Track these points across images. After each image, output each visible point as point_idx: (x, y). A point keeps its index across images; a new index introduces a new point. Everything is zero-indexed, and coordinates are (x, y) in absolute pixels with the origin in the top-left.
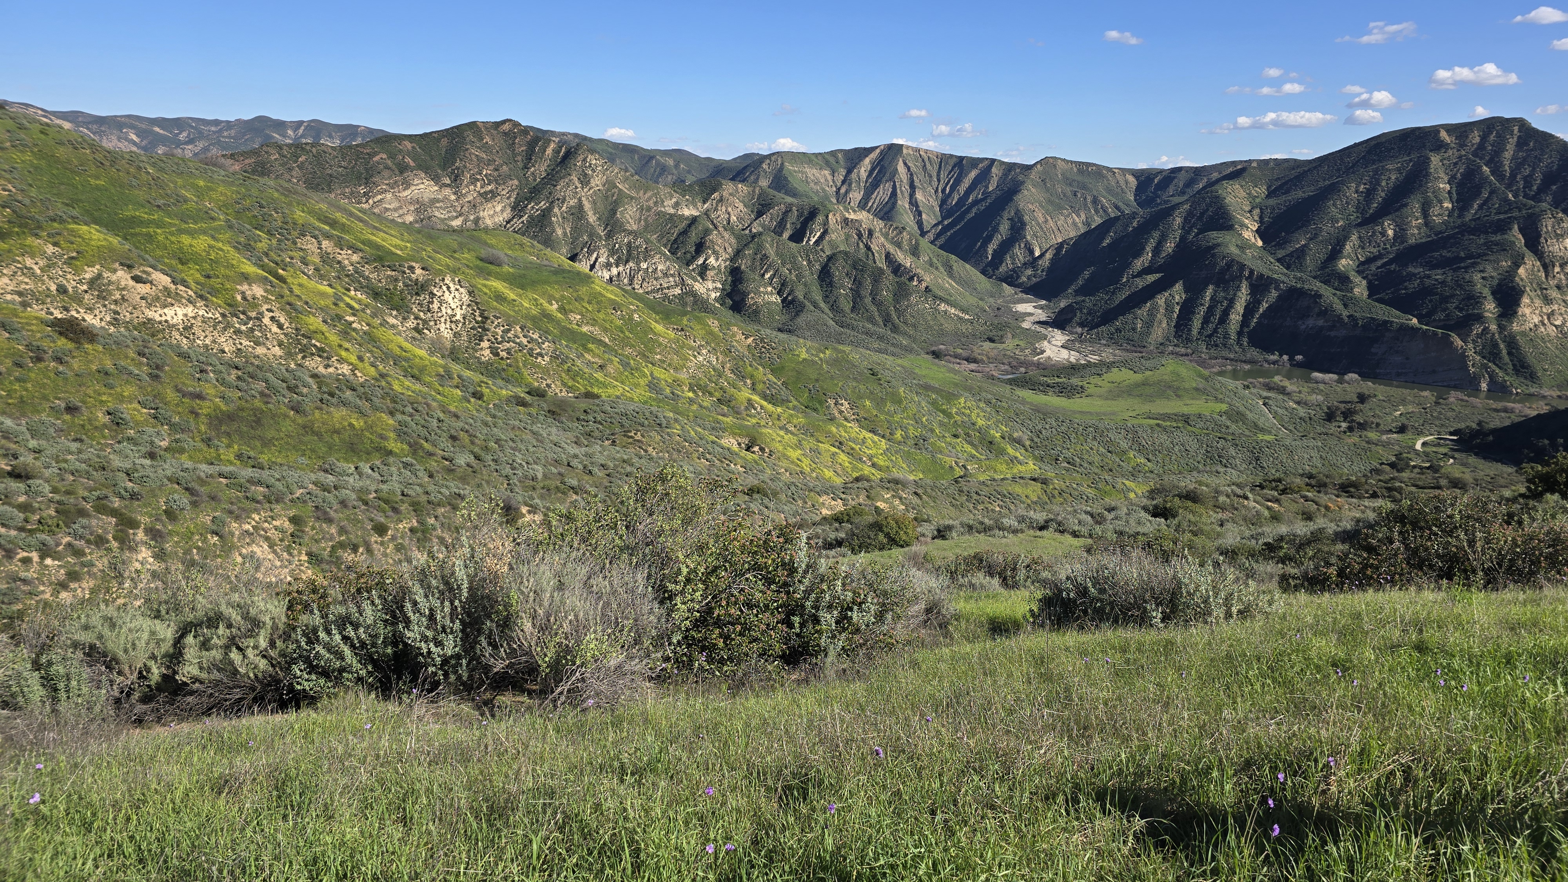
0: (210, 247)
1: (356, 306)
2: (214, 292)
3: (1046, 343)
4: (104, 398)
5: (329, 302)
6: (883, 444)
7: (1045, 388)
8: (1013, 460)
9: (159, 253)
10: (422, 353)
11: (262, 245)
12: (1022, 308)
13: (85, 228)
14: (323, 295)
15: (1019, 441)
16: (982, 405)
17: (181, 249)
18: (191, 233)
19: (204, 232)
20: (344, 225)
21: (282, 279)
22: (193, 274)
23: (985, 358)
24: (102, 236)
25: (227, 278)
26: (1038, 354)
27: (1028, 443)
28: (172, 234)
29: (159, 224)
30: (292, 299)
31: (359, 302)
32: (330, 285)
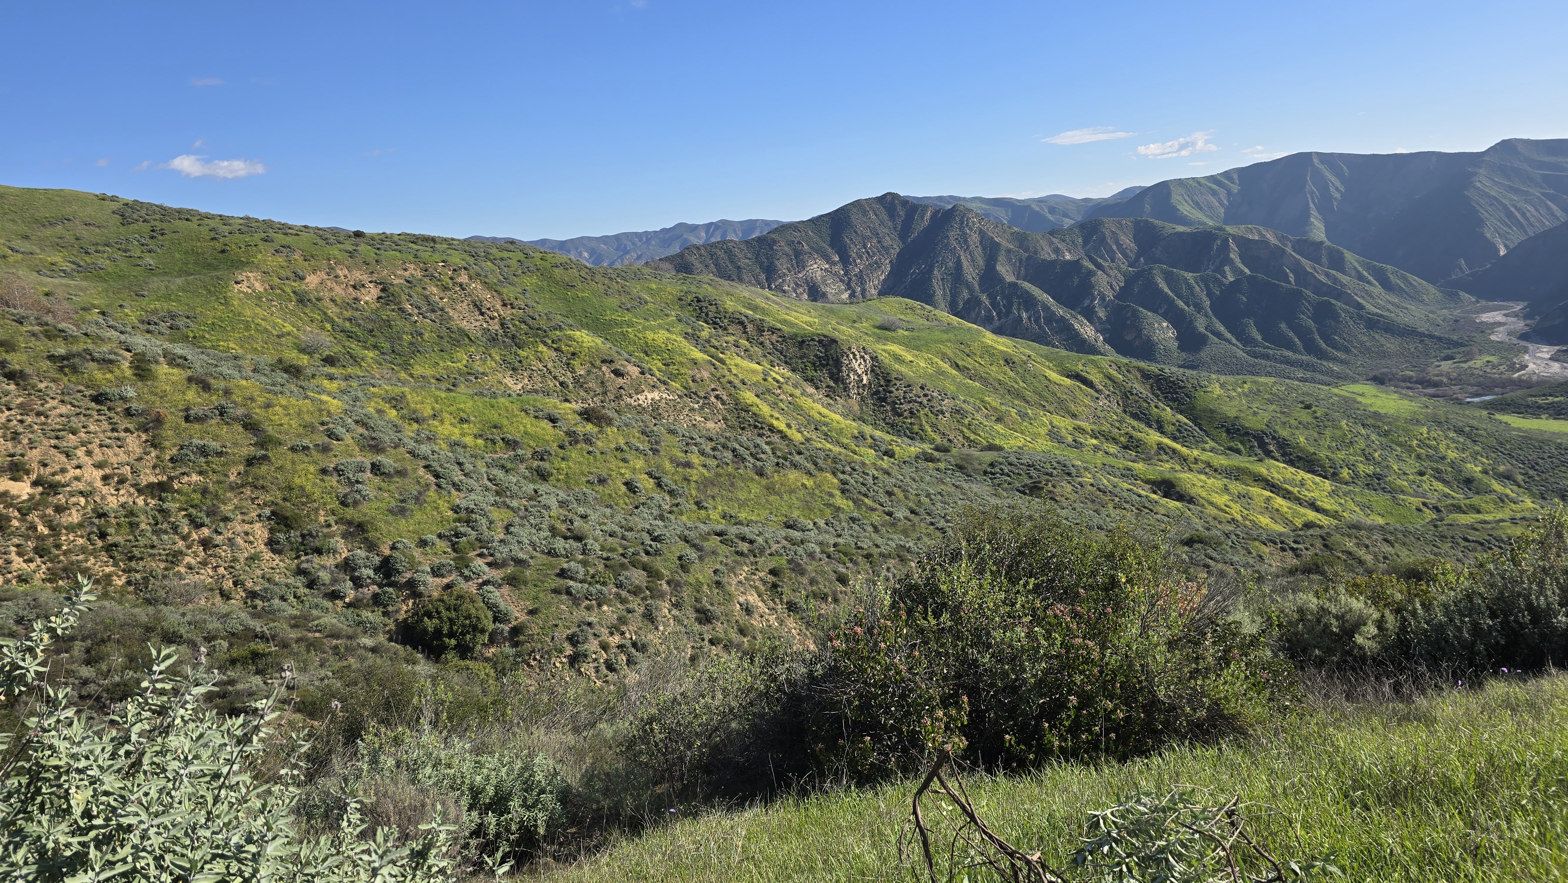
0: (668, 339)
1: (782, 380)
2: (673, 377)
3: (1527, 357)
4: (623, 471)
5: (760, 378)
6: (1327, 485)
7: (1534, 411)
8: (1502, 499)
9: (631, 348)
10: (837, 417)
11: (705, 334)
12: (1487, 317)
13: (578, 333)
14: (754, 372)
15: (1507, 477)
16: (1452, 434)
17: (646, 343)
18: (652, 329)
19: (660, 327)
20: (763, 309)
21: (722, 361)
22: (656, 365)
23: (1445, 380)
24: (590, 339)
25: (681, 363)
26: (1518, 370)
27: (1520, 478)
28: (639, 331)
29: (630, 324)
30: (732, 378)
31: (783, 376)
32: (758, 363)
